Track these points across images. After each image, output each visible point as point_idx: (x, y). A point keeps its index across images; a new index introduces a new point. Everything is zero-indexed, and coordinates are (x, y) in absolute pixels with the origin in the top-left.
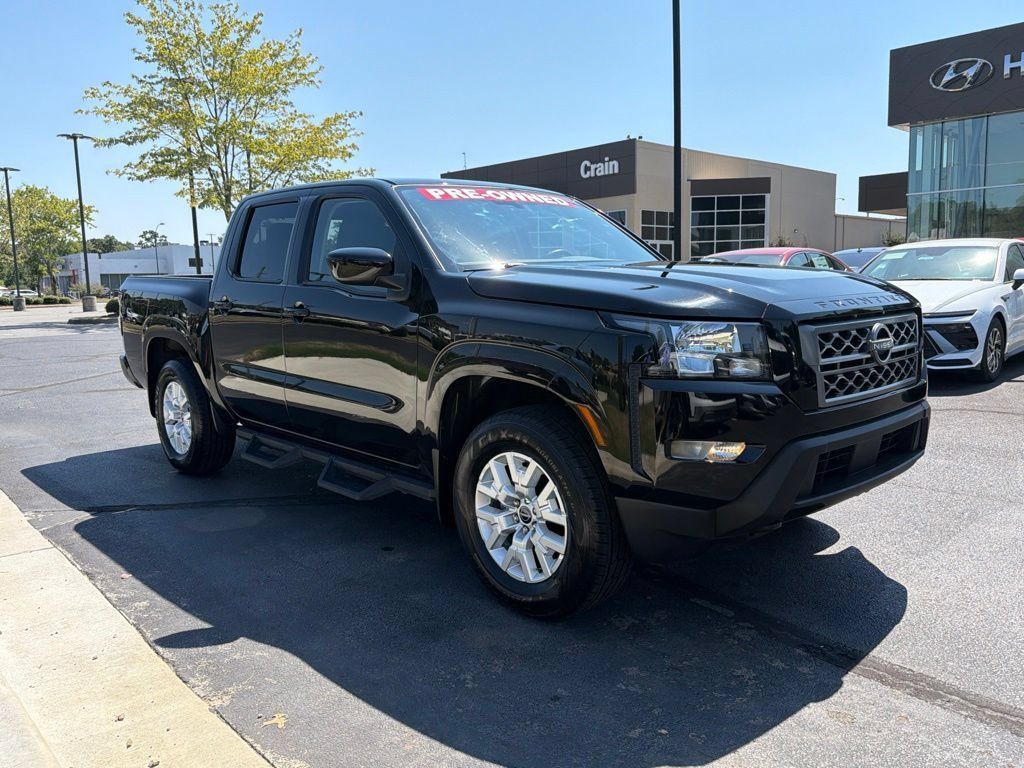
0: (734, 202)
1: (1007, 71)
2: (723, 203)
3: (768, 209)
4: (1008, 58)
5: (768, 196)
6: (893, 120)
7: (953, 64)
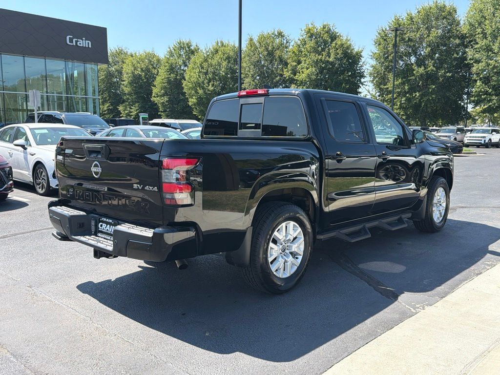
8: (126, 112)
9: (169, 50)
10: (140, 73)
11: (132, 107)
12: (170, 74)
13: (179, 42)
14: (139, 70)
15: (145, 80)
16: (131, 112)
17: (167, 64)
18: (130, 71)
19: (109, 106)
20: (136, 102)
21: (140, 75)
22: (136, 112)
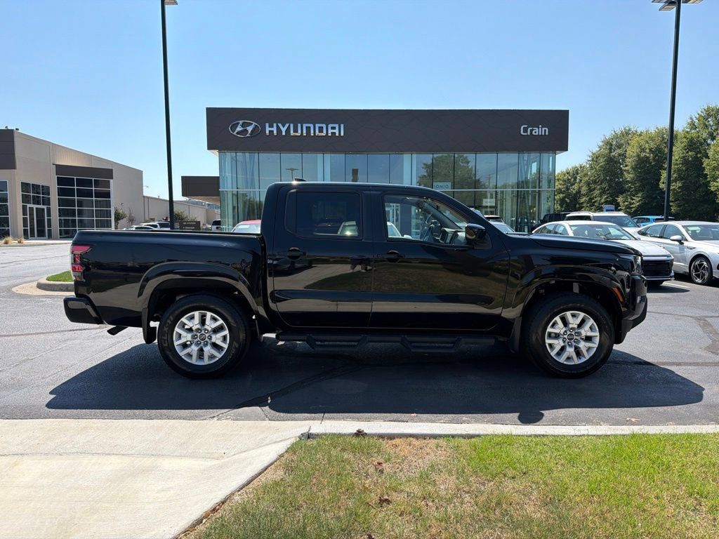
0: (89, 183)
1: (267, 132)
2: (80, 182)
3: (113, 189)
4: (267, 125)
5: (111, 181)
6: (210, 147)
7: (241, 122)
8: (626, 203)
9: (689, 121)
10: (648, 155)
11: (634, 198)
12: (688, 152)
13: (706, 108)
14: (648, 151)
15: (653, 163)
16: (633, 204)
17: (685, 140)
18: (635, 154)
19: (607, 198)
20: (639, 191)
21: (648, 158)
22: (638, 204)
